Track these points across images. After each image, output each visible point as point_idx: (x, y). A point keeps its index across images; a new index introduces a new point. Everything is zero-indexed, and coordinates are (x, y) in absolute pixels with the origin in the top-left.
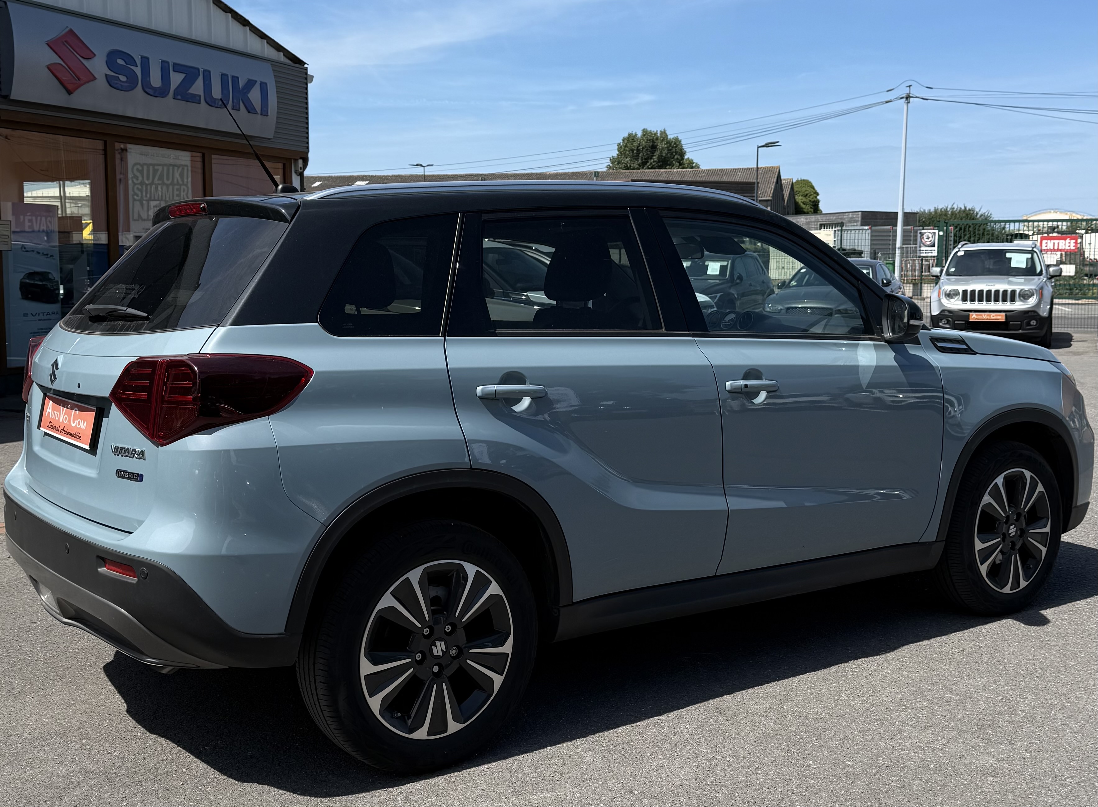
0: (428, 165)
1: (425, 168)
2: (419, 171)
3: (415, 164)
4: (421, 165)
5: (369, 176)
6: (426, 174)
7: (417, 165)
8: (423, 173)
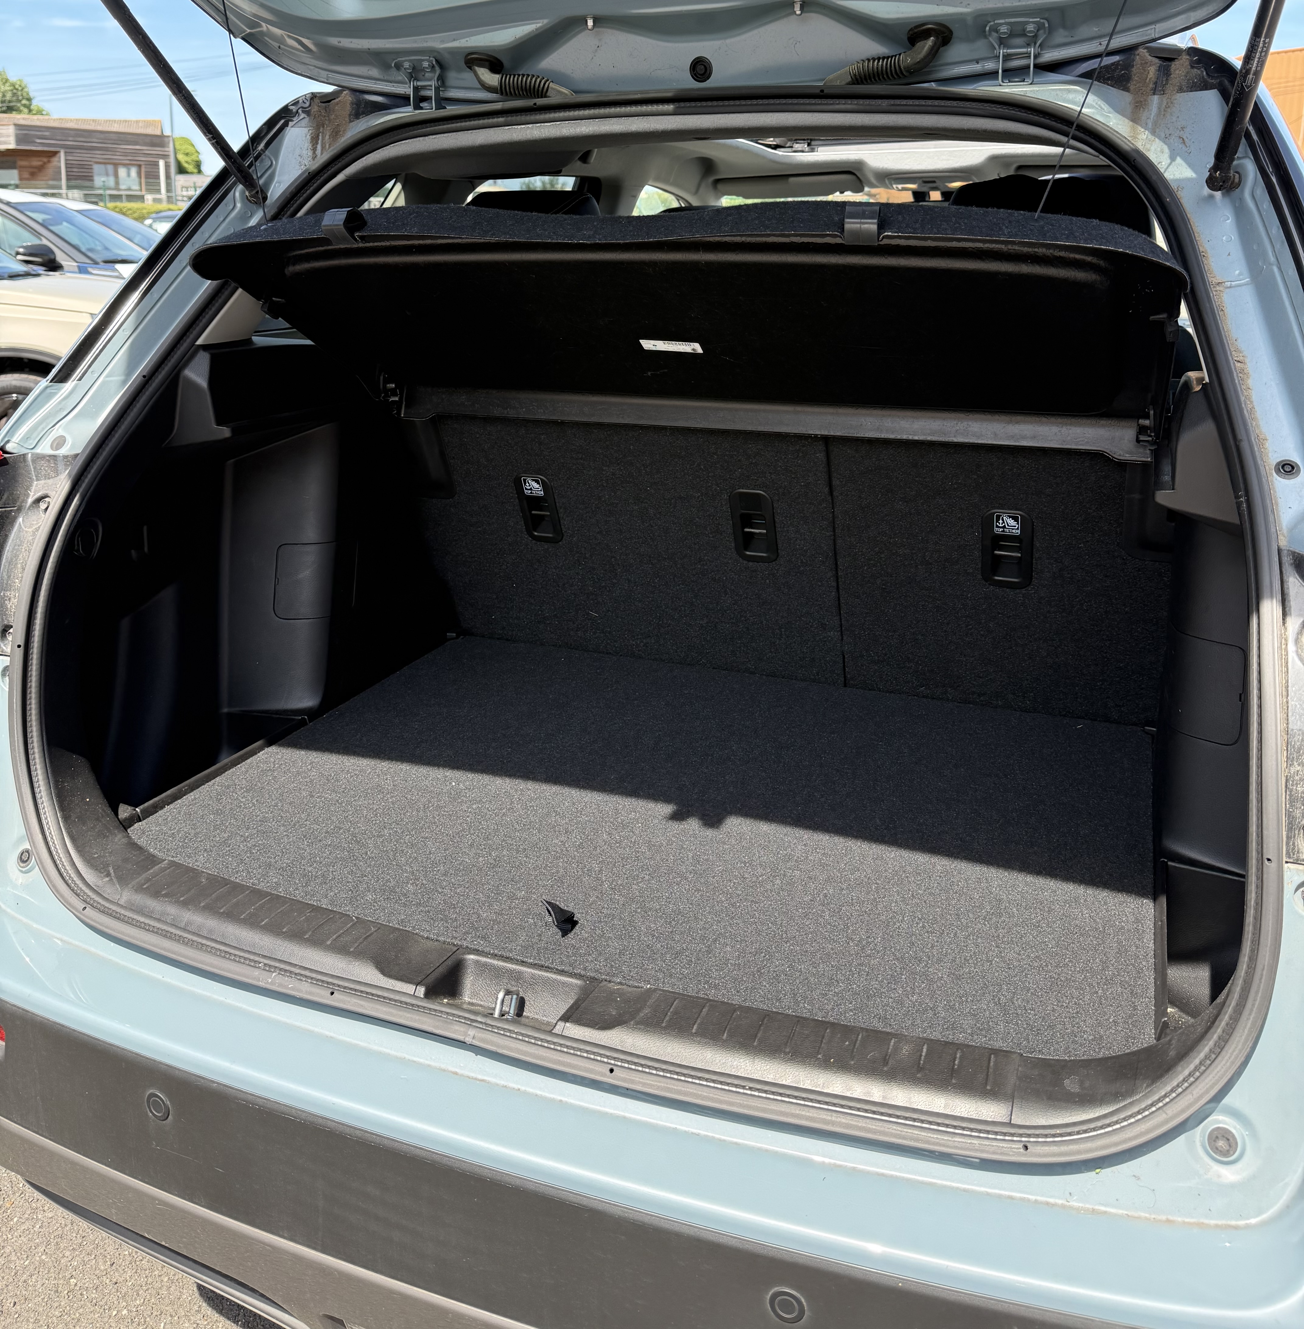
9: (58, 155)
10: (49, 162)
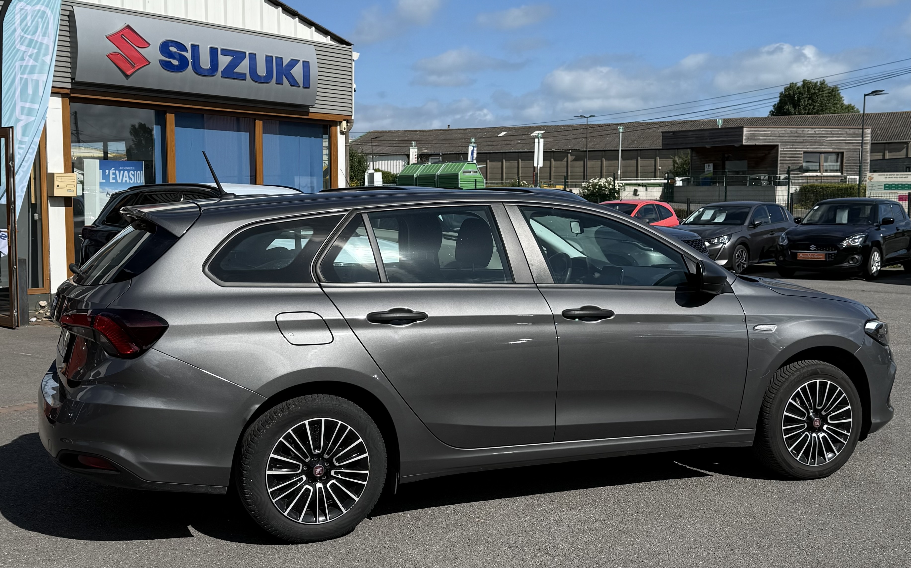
0: (590, 116)
1: (588, 118)
2: (583, 121)
3: (579, 116)
4: (585, 117)
5: (546, 126)
6: (589, 123)
7: (581, 116)
8: (586, 123)
9: (776, 148)
10: (769, 153)
